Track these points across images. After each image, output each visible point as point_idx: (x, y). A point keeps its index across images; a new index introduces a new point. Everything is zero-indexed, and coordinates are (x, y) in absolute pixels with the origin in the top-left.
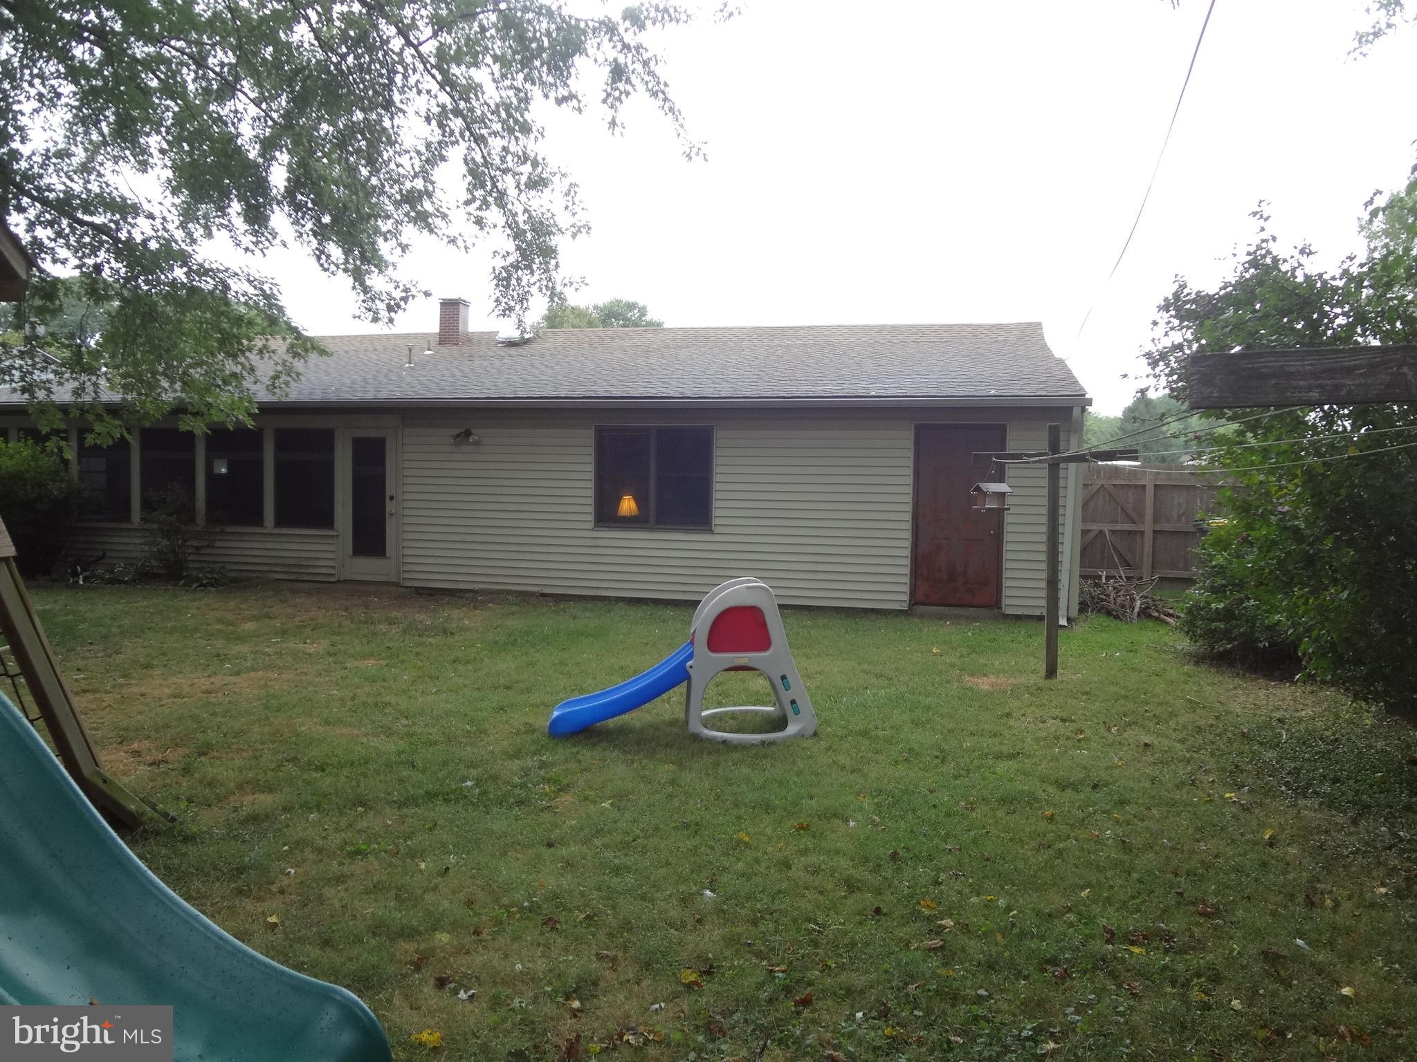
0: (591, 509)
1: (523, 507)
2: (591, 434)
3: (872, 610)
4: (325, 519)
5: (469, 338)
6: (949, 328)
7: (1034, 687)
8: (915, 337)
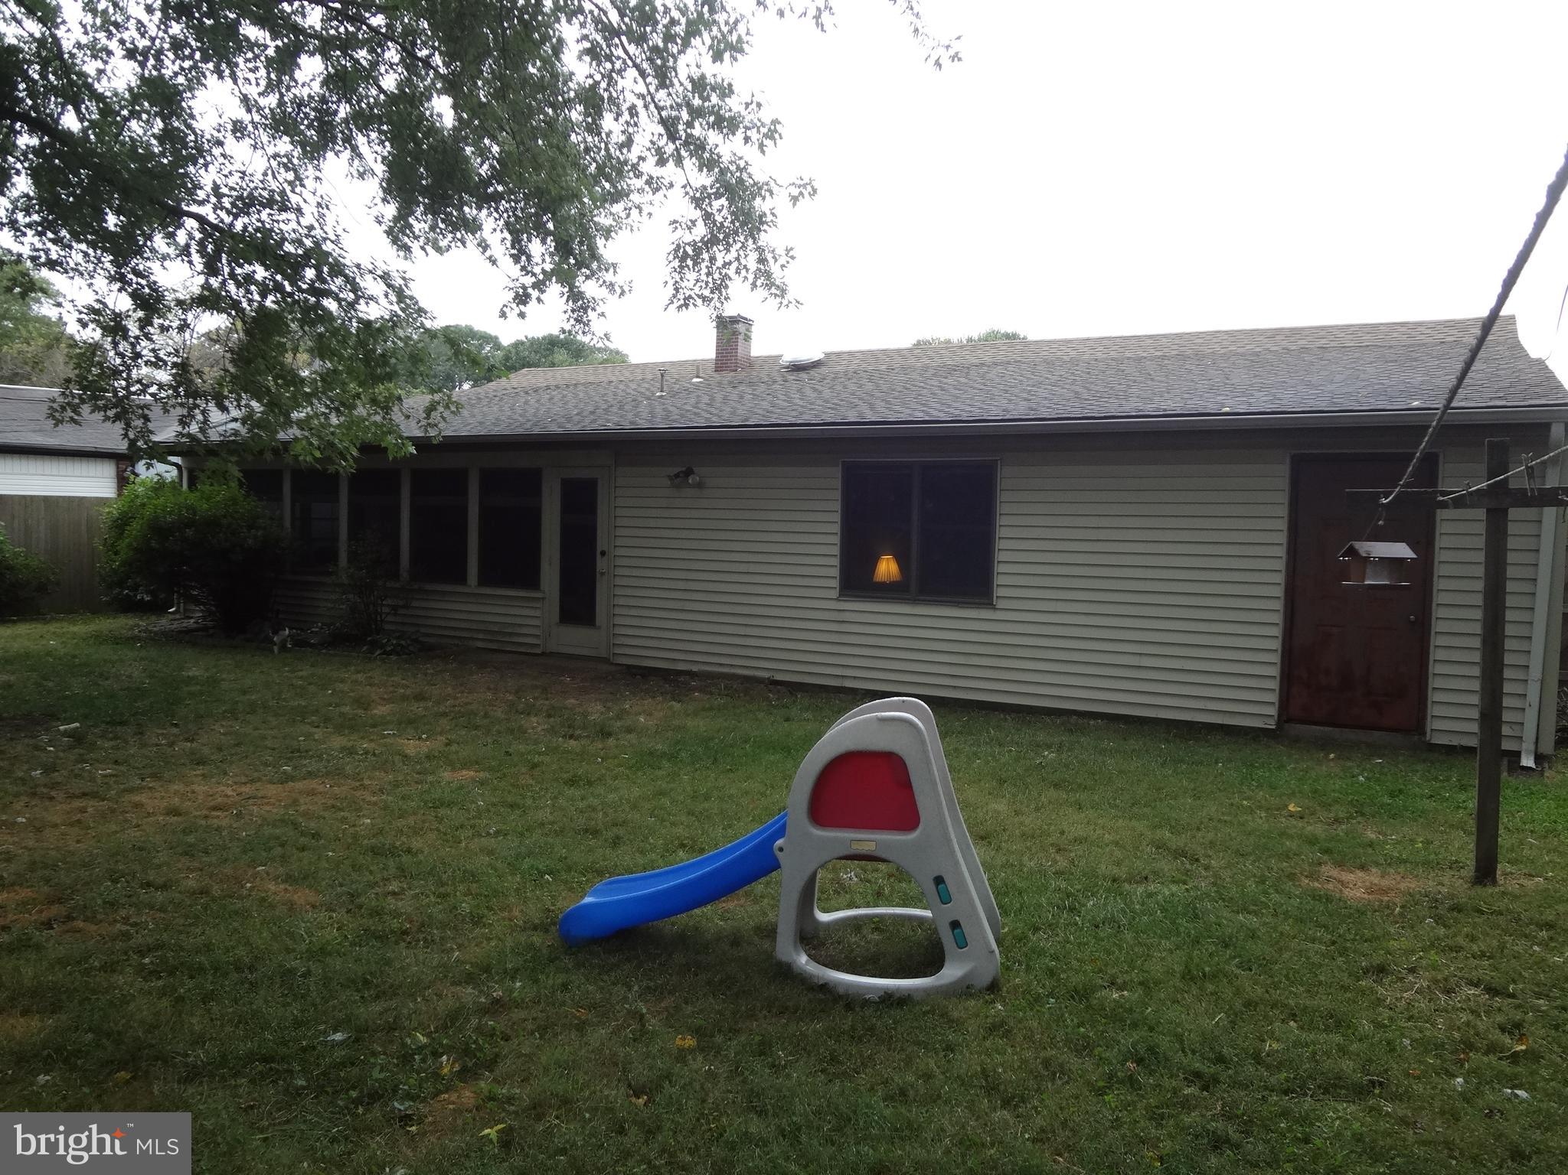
0: (835, 572)
1: (752, 568)
2: (837, 472)
3: (1222, 727)
4: (529, 578)
5: (751, 363)
6: (1373, 328)
7: (1448, 903)
8: (1324, 341)
